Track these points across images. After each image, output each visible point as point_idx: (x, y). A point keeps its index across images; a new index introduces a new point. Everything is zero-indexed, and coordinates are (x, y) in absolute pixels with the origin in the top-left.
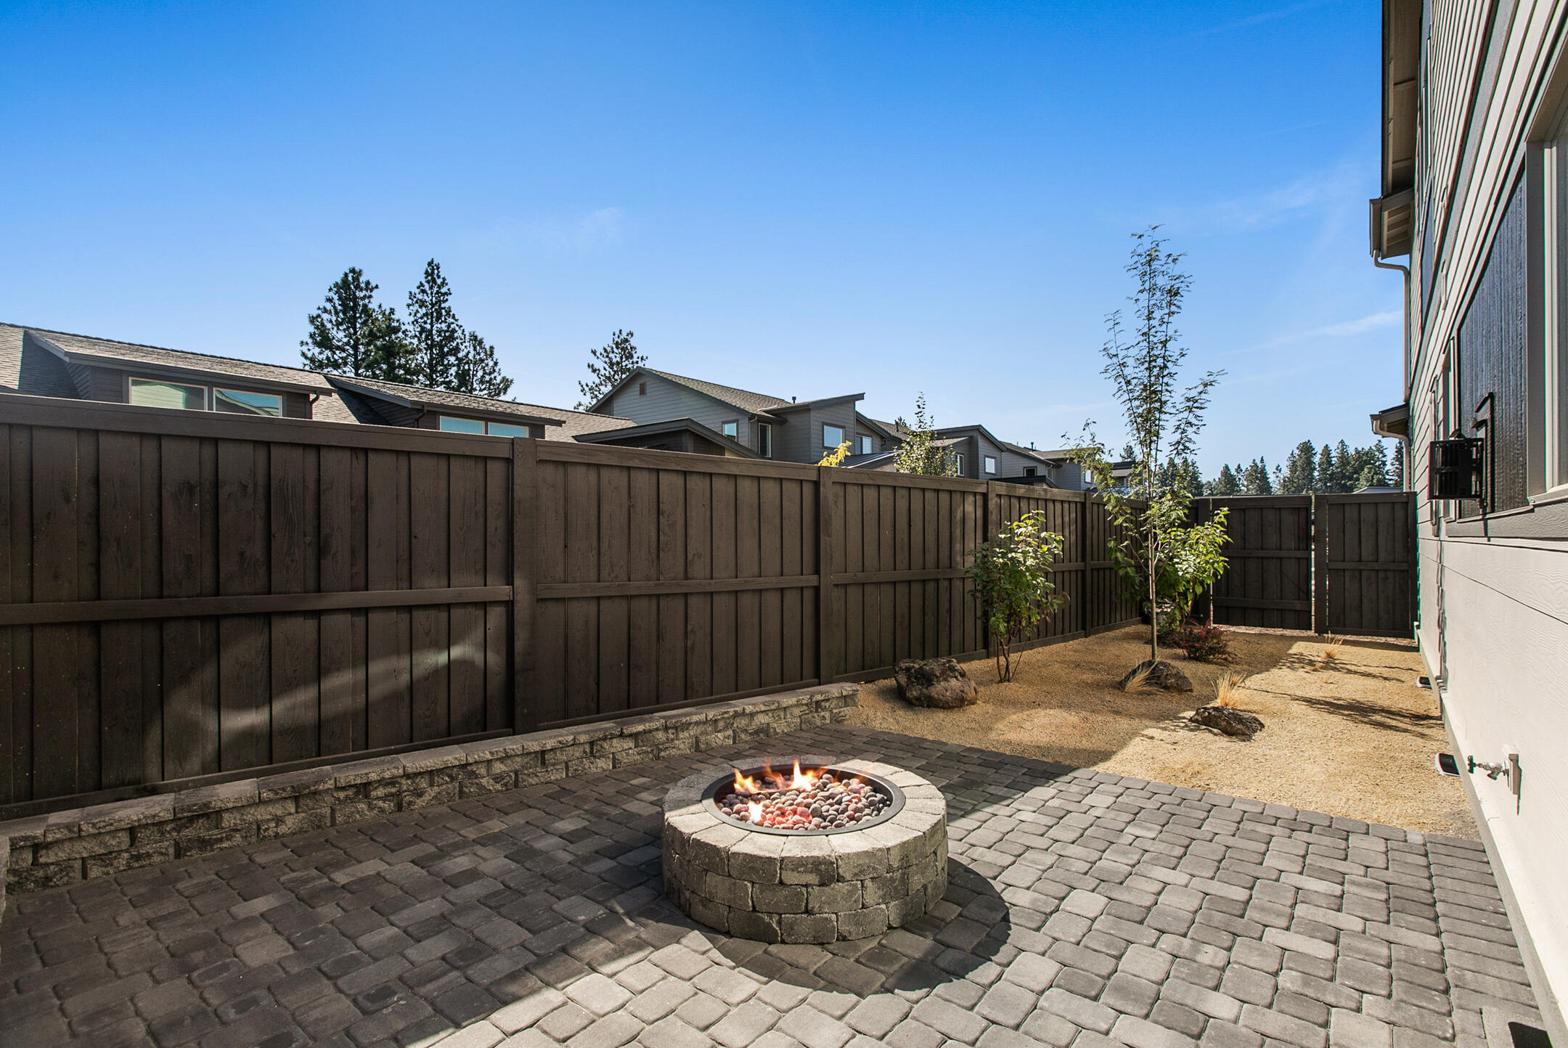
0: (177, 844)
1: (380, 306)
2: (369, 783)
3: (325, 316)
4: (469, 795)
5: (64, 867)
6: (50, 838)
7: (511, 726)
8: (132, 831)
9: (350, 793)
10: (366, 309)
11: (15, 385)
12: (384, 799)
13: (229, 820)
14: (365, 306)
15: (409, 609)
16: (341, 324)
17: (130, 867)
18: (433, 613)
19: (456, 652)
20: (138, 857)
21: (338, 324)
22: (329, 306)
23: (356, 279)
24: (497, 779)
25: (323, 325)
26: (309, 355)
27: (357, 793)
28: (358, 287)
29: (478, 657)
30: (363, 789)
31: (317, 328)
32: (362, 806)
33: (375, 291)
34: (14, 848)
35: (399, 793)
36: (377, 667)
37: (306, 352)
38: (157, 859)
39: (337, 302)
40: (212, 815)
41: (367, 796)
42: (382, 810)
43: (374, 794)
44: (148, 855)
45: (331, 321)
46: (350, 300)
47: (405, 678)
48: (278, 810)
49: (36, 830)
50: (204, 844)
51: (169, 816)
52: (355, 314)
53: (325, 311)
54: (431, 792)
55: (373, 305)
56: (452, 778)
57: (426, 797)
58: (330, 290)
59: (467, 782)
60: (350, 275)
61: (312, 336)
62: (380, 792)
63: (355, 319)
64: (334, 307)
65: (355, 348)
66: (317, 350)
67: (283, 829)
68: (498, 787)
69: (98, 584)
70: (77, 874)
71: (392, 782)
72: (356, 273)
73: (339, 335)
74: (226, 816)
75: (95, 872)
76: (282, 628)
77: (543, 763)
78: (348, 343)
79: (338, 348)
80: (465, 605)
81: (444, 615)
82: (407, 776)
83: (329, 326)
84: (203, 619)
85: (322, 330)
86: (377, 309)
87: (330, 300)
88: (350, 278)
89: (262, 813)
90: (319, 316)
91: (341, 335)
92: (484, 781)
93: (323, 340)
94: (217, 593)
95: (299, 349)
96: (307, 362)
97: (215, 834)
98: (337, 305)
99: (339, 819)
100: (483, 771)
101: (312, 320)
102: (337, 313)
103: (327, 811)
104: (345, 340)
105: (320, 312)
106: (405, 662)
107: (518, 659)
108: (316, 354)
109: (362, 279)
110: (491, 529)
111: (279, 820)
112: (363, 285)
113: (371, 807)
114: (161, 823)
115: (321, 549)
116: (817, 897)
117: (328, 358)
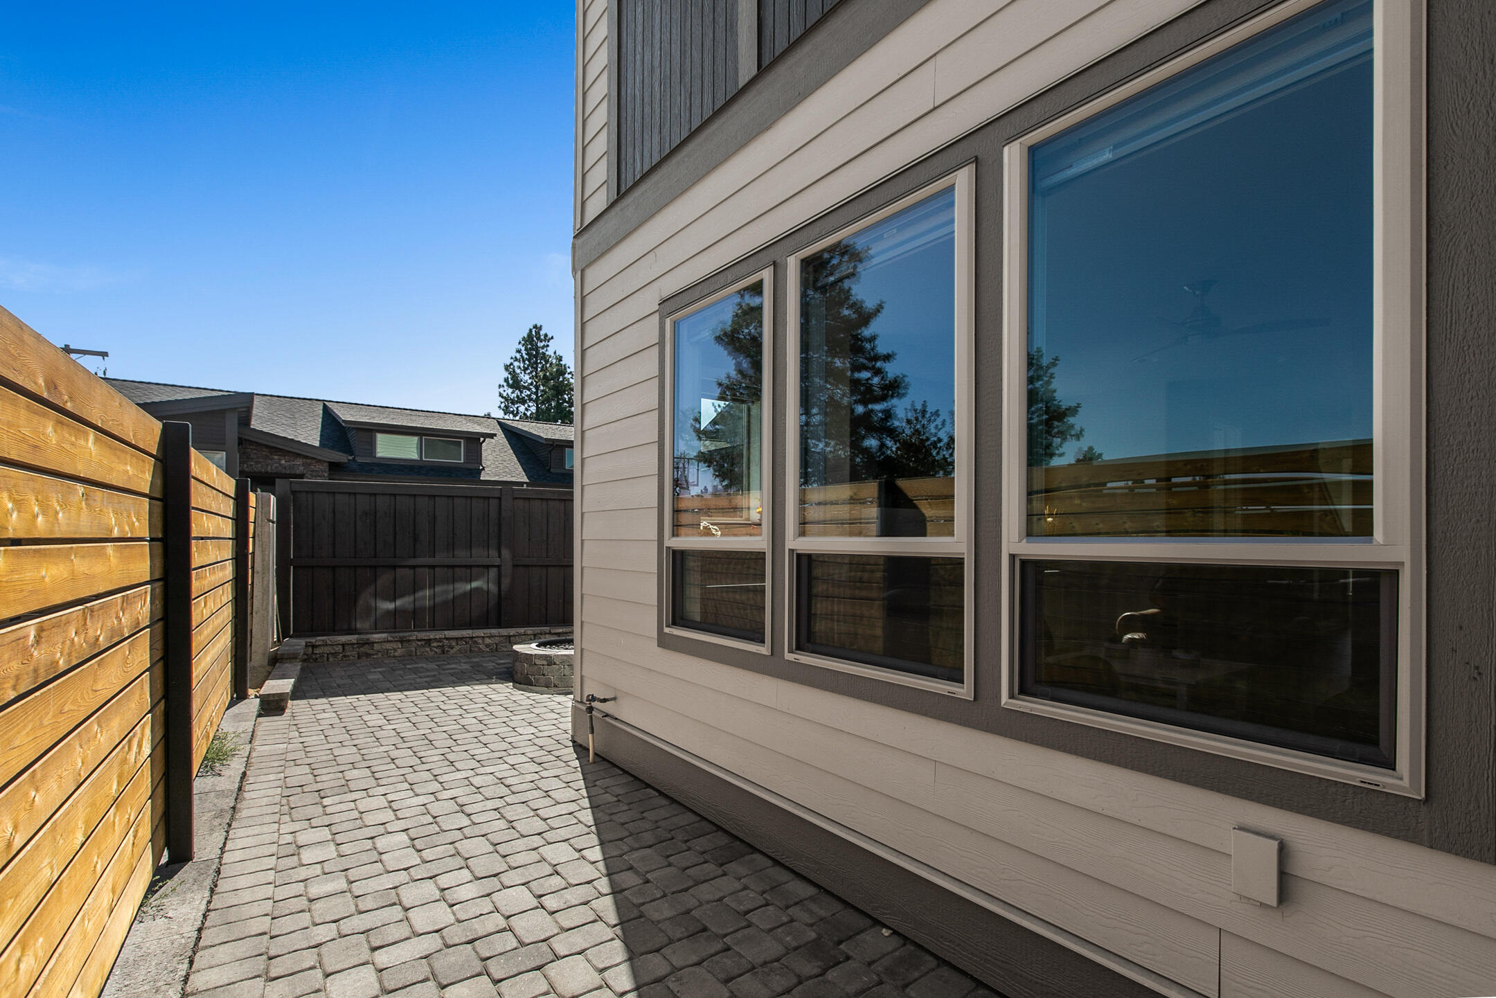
0: (358, 654)
1: (555, 353)
2: (430, 640)
3: (516, 364)
4: (474, 652)
5: (322, 655)
6: (317, 644)
7: (499, 625)
8: (343, 645)
9: (423, 643)
10: (544, 356)
11: (317, 444)
12: (437, 647)
13: (376, 647)
14: (544, 354)
15: (453, 567)
16: (527, 369)
17: (342, 660)
18: (464, 569)
19: (475, 584)
20: (345, 656)
21: (525, 369)
22: (518, 356)
23: (538, 333)
24: (487, 646)
25: (514, 371)
26: (505, 395)
27: (426, 643)
28: (539, 338)
29: (485, 587)
30: (429, 641)
31: (510, 373)
32: (428, 649)
33: (551, 341)
34: (307, 646)
35: (443, 646)
36: (438, 589)
37: (502, 392)
38: (351, 658)
39: (524, 352)
40: (371, 644)
41: (430, 645)
42: (436, 653)
43: (432, 645)
44: (348, 656)
45: (519, 367)
46: (533, 350)
47: (451, 596)
48: (394, 645)
49: (313, 640)
50: (368, 655)
51: (355, 642)
52: (537, 360)
53: (516, 359)
54: (457, 648)
55: (550, 352)
56: (467, 643)
57: (455, 650)
58: (520, 343)
59: (473, 645)
60: (534, 330)
61: (506, 380)
62: (435, 644)
63: (536, 363)
64: (522, 356)
65: (537, 387)
66: (510, 390)
67: (396, 654)
68: (488, 650)
69: (334, 552)
70: (325, 659)
71: (440, 640)
72: (538, 328)
73: (526, 378)
74: (375, 645)
75: (331, 659)
76: (400, 572)
77: (510, 642)
78: (532, 384)
79: (525, 388)
80: (479, 566)
81: (469, 571)
82: (447, 639)
83: (518, 371)
84: (371, 567)
85: (514, 376)
86: (553, 355)
87: (519, 351)
88: (534, 333)
89: (388, 646)
90: (511, 364)
91: (527, 377)
92: (481, 646)
93: (515, 384)
94: (375, 557)
95: (497, 391)
96: (503, 400)
97: (372, 652)
98: (524, 355)
99: (418, 653)
100: (480, 641)
101: (507, 368)
102: (524, 361)
103: (414, 649)
104: (529, 381)
105: (512, 361)
106: (451, 587)
107: (502, 593)
108: (510, 394)
109: (542, 333)
110: (491, 531)
111: (395, 650)
112: (542, 337)
113: (431, 651)
114: (353, 644)
115: (416, 539)
116: (546, 669)
117: (518, 396)
